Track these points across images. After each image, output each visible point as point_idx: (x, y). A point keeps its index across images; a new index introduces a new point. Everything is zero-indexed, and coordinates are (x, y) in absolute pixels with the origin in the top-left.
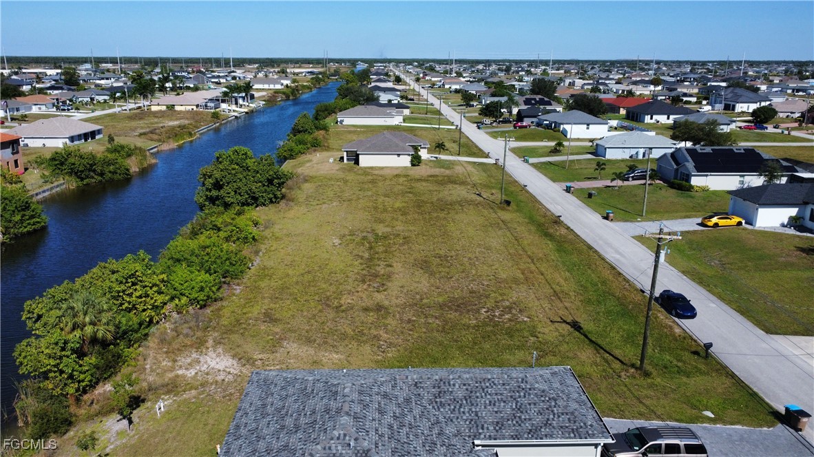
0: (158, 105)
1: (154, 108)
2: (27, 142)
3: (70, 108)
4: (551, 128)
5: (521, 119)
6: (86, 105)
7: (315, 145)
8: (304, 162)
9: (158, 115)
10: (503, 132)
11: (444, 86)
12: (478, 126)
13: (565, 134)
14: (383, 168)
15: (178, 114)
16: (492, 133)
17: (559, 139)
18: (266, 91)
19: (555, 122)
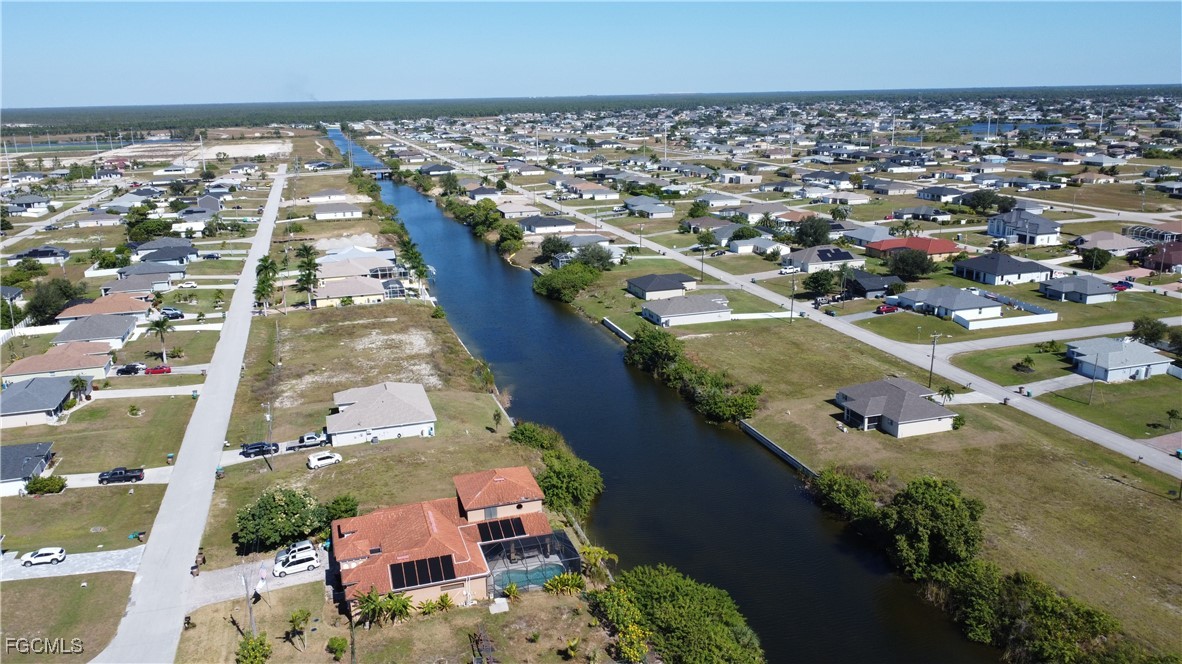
0: (328, 298)
1: (320, 304)
2: (375, 433)
3: (179, 312)
4: (933, 314)
5: (862, 293)
6: (185, 299)
7: (754, 391)
8: (791, 430)
9: (361, 322)
10: (872, 320)
11: (581, 196)
12: (816, 308)
13: (964, 324)
14: (929, 438)
15: (386, 317)
16: (861, 324)
17: (962, 333)
18: (353, 226)
19: (939, 307)
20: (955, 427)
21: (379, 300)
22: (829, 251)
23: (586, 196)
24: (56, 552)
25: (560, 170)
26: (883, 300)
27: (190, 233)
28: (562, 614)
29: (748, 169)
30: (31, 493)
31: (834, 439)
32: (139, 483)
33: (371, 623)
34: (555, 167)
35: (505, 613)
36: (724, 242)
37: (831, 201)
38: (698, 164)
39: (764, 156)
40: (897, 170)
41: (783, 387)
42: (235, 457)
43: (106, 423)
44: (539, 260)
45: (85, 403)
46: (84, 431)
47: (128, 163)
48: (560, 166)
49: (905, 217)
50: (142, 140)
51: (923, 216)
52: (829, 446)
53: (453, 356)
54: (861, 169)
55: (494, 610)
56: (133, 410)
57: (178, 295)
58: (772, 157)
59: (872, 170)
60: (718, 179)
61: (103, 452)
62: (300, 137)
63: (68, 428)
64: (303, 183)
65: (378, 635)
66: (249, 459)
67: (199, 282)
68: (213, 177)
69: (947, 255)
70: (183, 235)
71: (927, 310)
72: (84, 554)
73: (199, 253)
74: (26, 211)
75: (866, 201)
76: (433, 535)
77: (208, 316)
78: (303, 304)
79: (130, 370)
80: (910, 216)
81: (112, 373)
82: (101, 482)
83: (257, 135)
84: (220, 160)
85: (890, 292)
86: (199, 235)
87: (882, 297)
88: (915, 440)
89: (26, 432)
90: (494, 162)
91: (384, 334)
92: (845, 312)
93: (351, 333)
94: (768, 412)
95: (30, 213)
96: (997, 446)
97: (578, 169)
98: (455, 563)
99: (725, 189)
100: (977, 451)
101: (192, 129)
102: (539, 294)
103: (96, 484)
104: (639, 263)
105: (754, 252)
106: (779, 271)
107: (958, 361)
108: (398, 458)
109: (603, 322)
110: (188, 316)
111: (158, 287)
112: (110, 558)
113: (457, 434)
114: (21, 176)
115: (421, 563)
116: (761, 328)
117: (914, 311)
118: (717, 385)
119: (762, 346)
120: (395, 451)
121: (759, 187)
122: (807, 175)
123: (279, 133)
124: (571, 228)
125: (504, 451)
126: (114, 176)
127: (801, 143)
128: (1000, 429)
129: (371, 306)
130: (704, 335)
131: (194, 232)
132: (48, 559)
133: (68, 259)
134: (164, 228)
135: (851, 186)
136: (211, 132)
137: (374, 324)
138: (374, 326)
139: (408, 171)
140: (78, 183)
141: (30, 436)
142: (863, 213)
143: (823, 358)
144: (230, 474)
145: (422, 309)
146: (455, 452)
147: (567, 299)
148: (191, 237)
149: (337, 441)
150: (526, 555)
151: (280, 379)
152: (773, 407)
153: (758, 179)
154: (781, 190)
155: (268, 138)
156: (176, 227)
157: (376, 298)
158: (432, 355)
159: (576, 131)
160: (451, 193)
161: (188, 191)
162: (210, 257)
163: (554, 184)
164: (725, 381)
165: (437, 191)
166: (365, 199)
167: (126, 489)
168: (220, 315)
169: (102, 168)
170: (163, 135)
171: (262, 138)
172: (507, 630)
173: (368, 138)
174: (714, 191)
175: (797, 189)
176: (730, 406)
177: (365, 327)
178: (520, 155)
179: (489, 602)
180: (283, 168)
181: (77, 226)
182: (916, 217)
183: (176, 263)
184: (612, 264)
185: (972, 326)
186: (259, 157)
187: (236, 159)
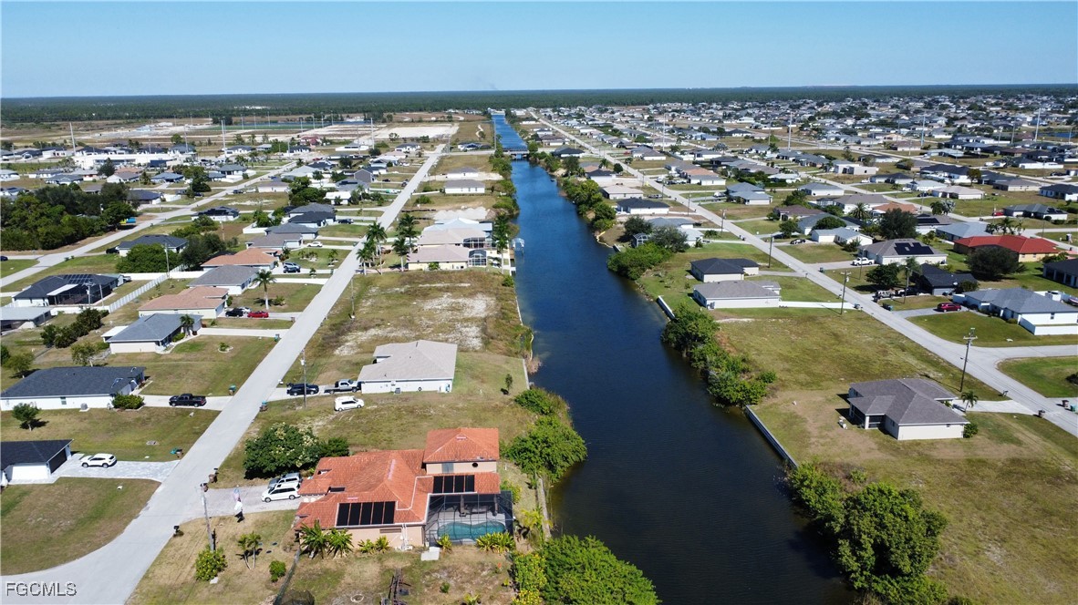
0: (420, 262)
1: (412, 267)
2: (398, 385)
3: (297, 267)
4: (998, 316)
5: (928, 289)
6: (307, 257)
7: (767, 378)
8: (791, 420)
9: (438, 285)
10: (930, 318)
11: (689, 181)
12: (875, 301)
13: (1029, 328)
14: (932, 444)
15: (461, 282)
16: (917, 320)
17: (1026, 338)
18: (474, 200)
19: (1006, 309)
20: (966, 436)
21: (462, 267)
22: (908, 245)
23: (694, 182)
24: (107, 457)
25: (682, 156)
26: (951, 297)
27: (338, 201)
28: (483, 570)
29: (866, 161)
30: (116, 407)
31: (830, 434)
32: (200, 407)
33: (316, 553)
34: (677, 153)
35: (434, 561)
36: (808, 231)
37: (940, 195)
38: (817, 155)
39: (891, 148)
40: (1028, 166)
41: (802, 377)
42: (283, 394)
43: (198, 355)
44: (622, 240)
45: (192, 337)
46: (180, 360)
47: (319, 140)
48: (682, 153)
49: (1015, 214)
50: (342, 121)
51: (1035, 213)
52: (822, 441)
53: (504, 321)
54: (990, 164)
55: (425, 557)
56: (223, 346)
57: (302, 252)
58: (899, 149)
59: (1002, 165)
60: (833, 169)
61: (184, 379)
62: (468, 121)
63: (170, 357)
64: (451, 161)
65: (318, 565)
66: (293, 397)
67: (324, 242)
68: (379, 154)
69: (1043, 256)
70: (333, 202)
71: (993, 311)
72: (131, 463)
73: (337, 217)
74: (225, 177)
75: (979, 197)
76: (386, 482)
77: (318, 272)
78: (399, 266)
79: (236, 313)
80: (1021, 213)
81: (223, 314)
82: (171, 404)
83: (434, 119)
84: (392, 140)
85: (959, 290)
86: (345, 202)
87: (951, 294)
88: (917, 443)
89: (138, 357)
90: (624, 147)
91: (453, 297)
92: (902, 306)
93: (426, 295)
94: (775, 401)
95: (229, 179)
96: (1007, 460)
97: (699, 156)
98: (397, 509)
99: (836, 179)
100: (983, 463)
101: (382, 112)
102: (610, 270)
103: (168, 405)
104: (715, 247)
105: (835, 242)
106: (851, 262)
107: (1008, 368)
108: (410, 410)
109: (658, 301)
110: (304, 271)
111: (289, 245)
112: (149, 468)
113: (471, 393)
114: (234, 149)
115: (368, 505)
116: (808, 317)
117: (979, 311)
118: (733, 369)
119: (798, 334)
120: (411, 403)
121: (873, 178)
122: (926, 168)
123: (451, 117)
124: (664, 211)
125: (504, 413)
126: (304, 151)
127: (937, 137)
128: (1019, 443)
129: (453, 272)
130: (745, 320)
131: (341, 200)
132: (100, 463)
133: (237, 217)
134: (319, 196)
135: (969, 181)
136: (397, 116)
137: (448, 288)
138: (447, 290)
139: (543, 153)
140: (274, 157)
141: (141, 360)
142: (971, 208)
143: (857, 352)
144: (273, 408)
145: (496, 277)
146: (463, 409)
147: (633, 276)
148: (339, 204)
149: (366, 389)
150: (474, 510)
151: (349, 330)
152: (782, 396)
153: (873, 170)
154: (893, 182)
155: (441, 121)
156: (329, 196)
157: (459, 265)
158: (485, 319)
159: (713, 120)
160: (572, 174)
161: (355, 166)
162: (344, 221)
163: (670, 169)
164: (744, 365)
165: (561, 172)
166: (496, 177)
167: (188, 412)
168: (329, 271)
169: (299, 143)
170: (359, 118)
171: (436, 121)
172: (428, 577)
173: (524, 123)
174: (823, 181)
175: (908, 181)
176: (738, 391)
177: (440, 290)
178: (650, 141)
179: (424, 549)
180: (440, 147)
181: (257, 191)
182: (1027, 214)
183: (314, 226)
184: (687, 246)
185: (1038, 332)
186: (424, 137)
187: (405, 139)
